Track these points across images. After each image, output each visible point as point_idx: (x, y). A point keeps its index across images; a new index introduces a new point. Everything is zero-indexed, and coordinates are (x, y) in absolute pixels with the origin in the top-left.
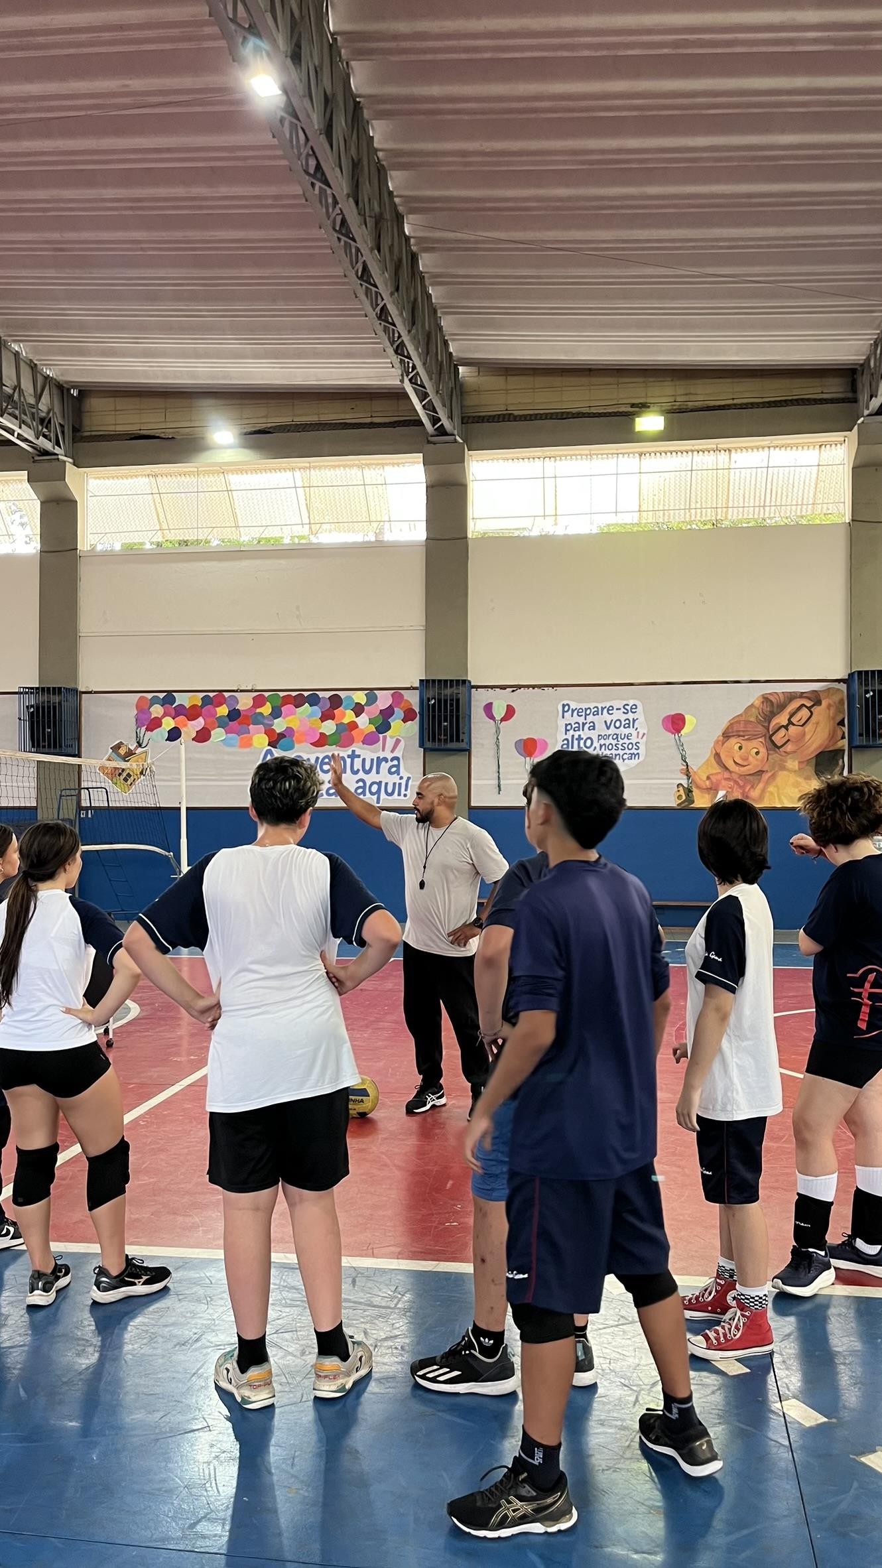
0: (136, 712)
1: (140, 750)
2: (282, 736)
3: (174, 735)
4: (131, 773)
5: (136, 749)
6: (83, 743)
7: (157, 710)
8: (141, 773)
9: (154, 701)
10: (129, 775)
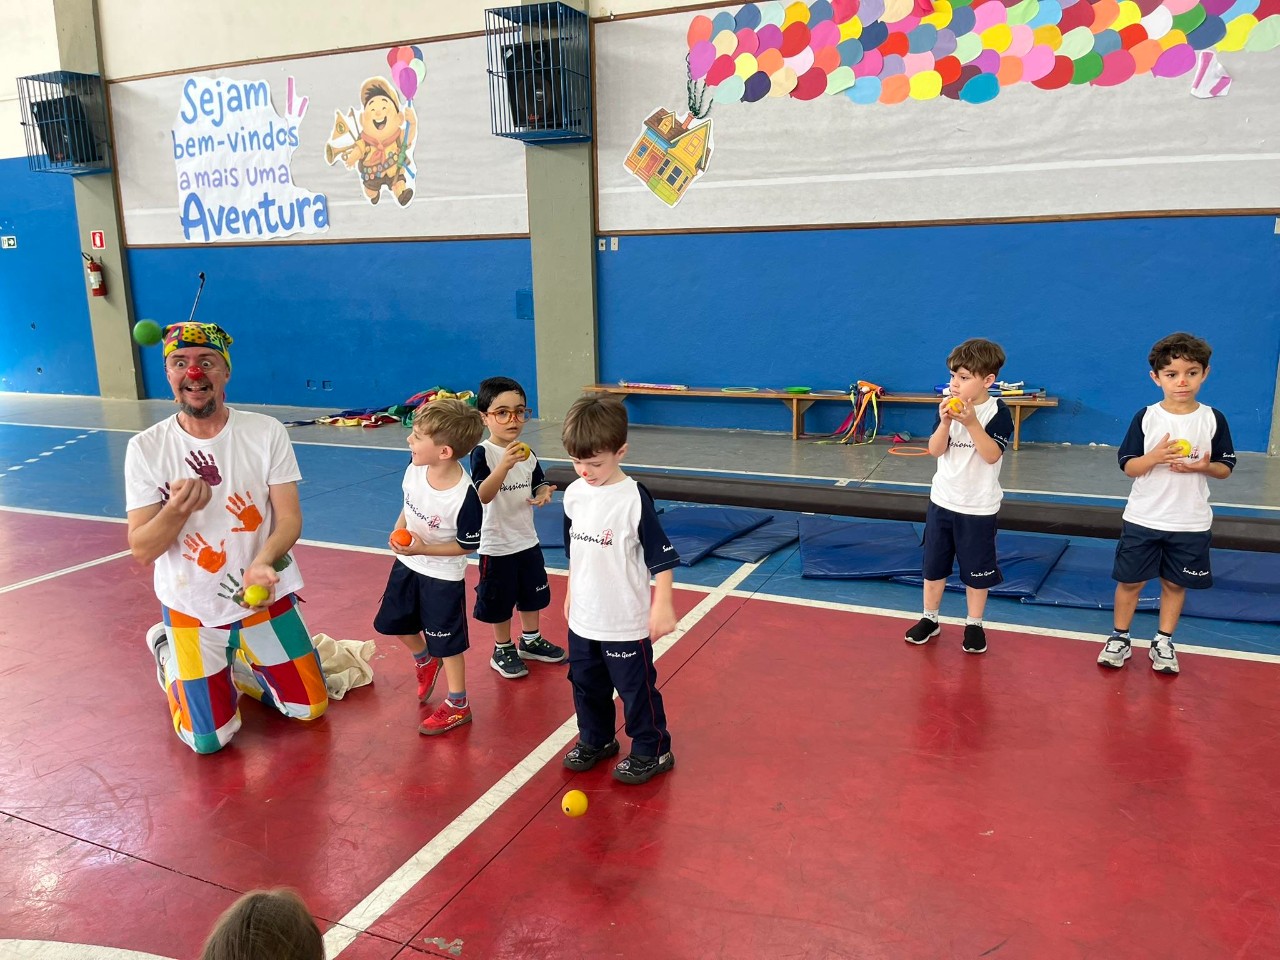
0: (687, 49)
1: (695, 122)
2: (972, 70)
3: (757, 87)
4: (680, 167)
5: (688, 121)
6: (599, 118)
7: (725, 43)
8: (699, 166)
9: (720, 23)
10: (677, 171)
